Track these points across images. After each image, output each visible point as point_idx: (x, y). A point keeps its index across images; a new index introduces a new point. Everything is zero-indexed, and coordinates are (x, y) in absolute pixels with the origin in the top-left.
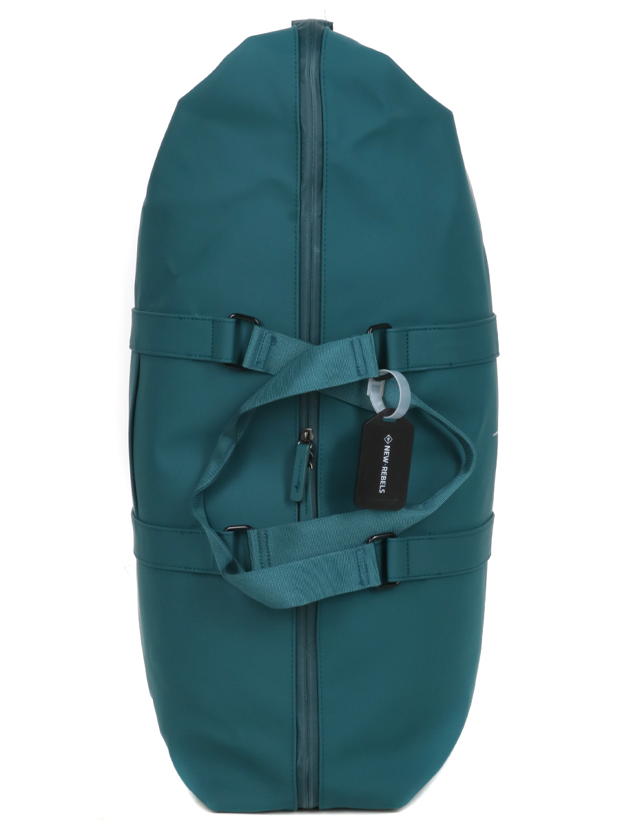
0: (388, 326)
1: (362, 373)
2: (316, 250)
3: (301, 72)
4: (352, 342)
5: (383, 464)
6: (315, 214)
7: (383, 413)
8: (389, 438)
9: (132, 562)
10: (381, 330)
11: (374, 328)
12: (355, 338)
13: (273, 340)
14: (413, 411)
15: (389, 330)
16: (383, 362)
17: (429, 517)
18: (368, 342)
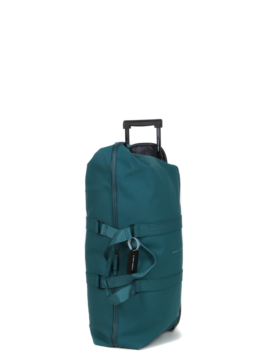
0: (134, 225)
1: (128, 238)
2: (116, 205)
3: (112, 158)
4: (125, 230)
5: (133, 262)
6: (115, 195)
7: (132, 250)
8: (134, 256)
9: (86, 284)
10: (132, 226)
11: (130, 226)
12: (125, 229)
13: (107, 227)
14: (140, 247)
15: (134, 226)
16: (133, 235)
17: (144, 276)
18: (129, 230)
